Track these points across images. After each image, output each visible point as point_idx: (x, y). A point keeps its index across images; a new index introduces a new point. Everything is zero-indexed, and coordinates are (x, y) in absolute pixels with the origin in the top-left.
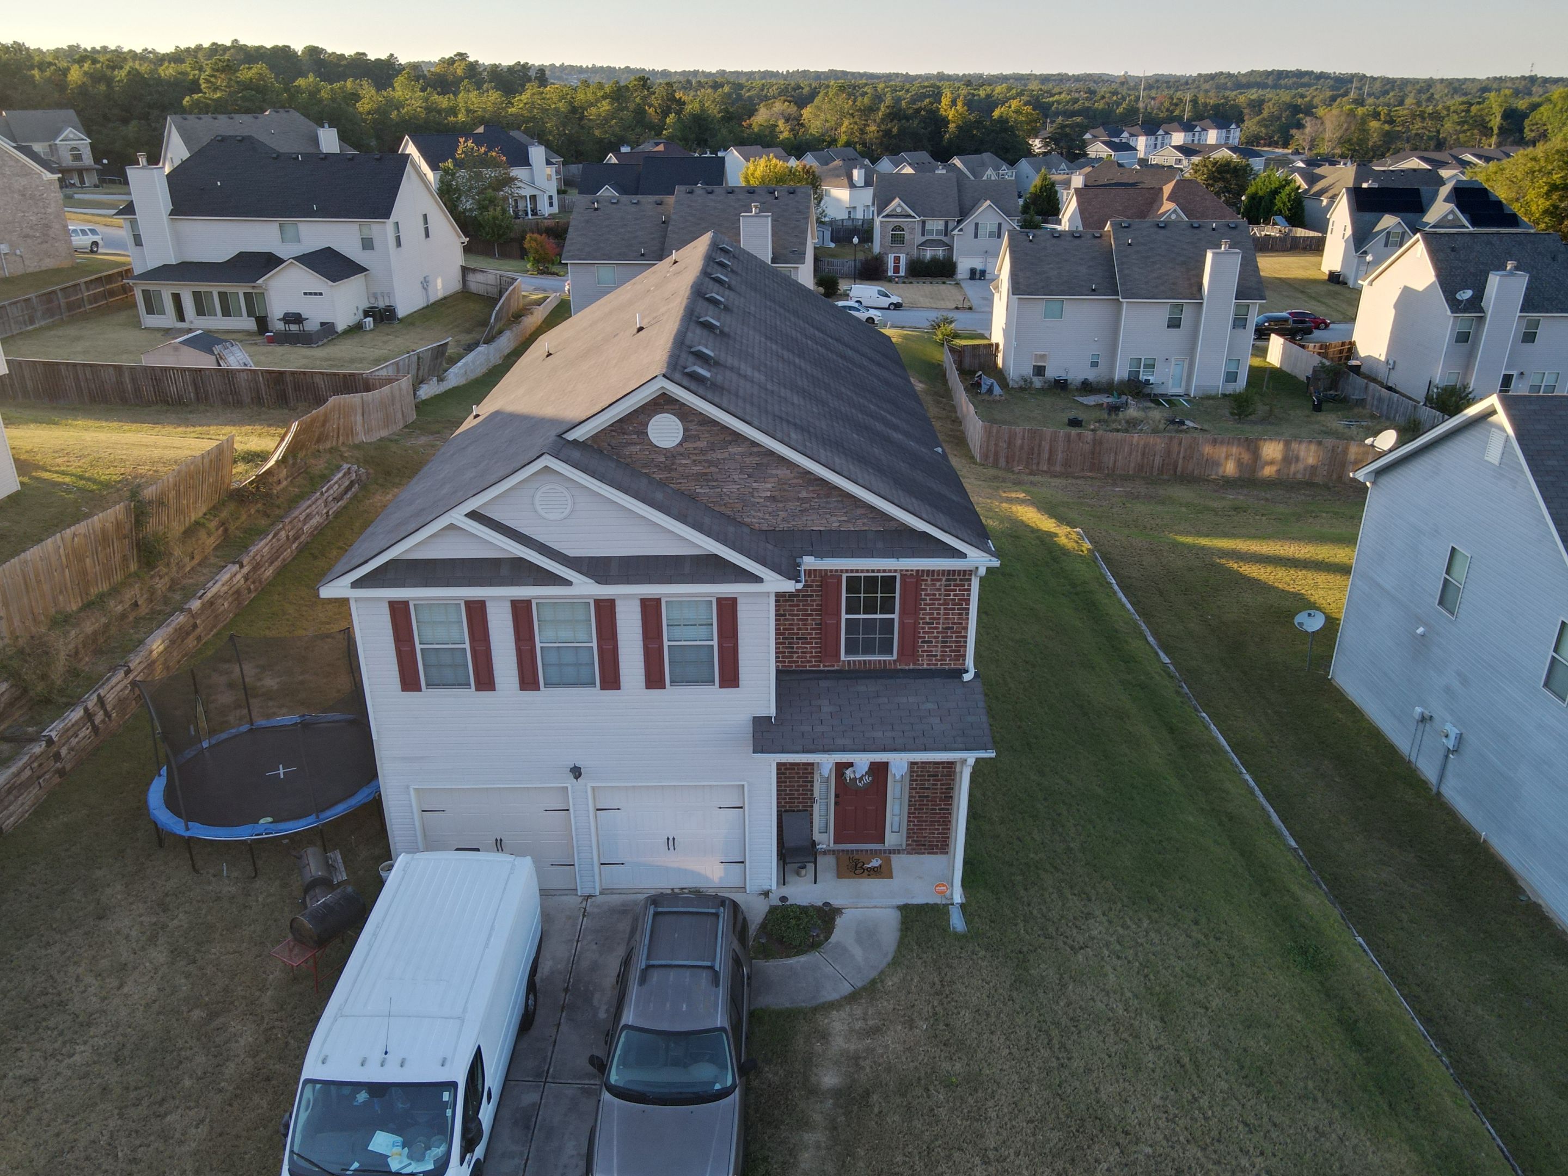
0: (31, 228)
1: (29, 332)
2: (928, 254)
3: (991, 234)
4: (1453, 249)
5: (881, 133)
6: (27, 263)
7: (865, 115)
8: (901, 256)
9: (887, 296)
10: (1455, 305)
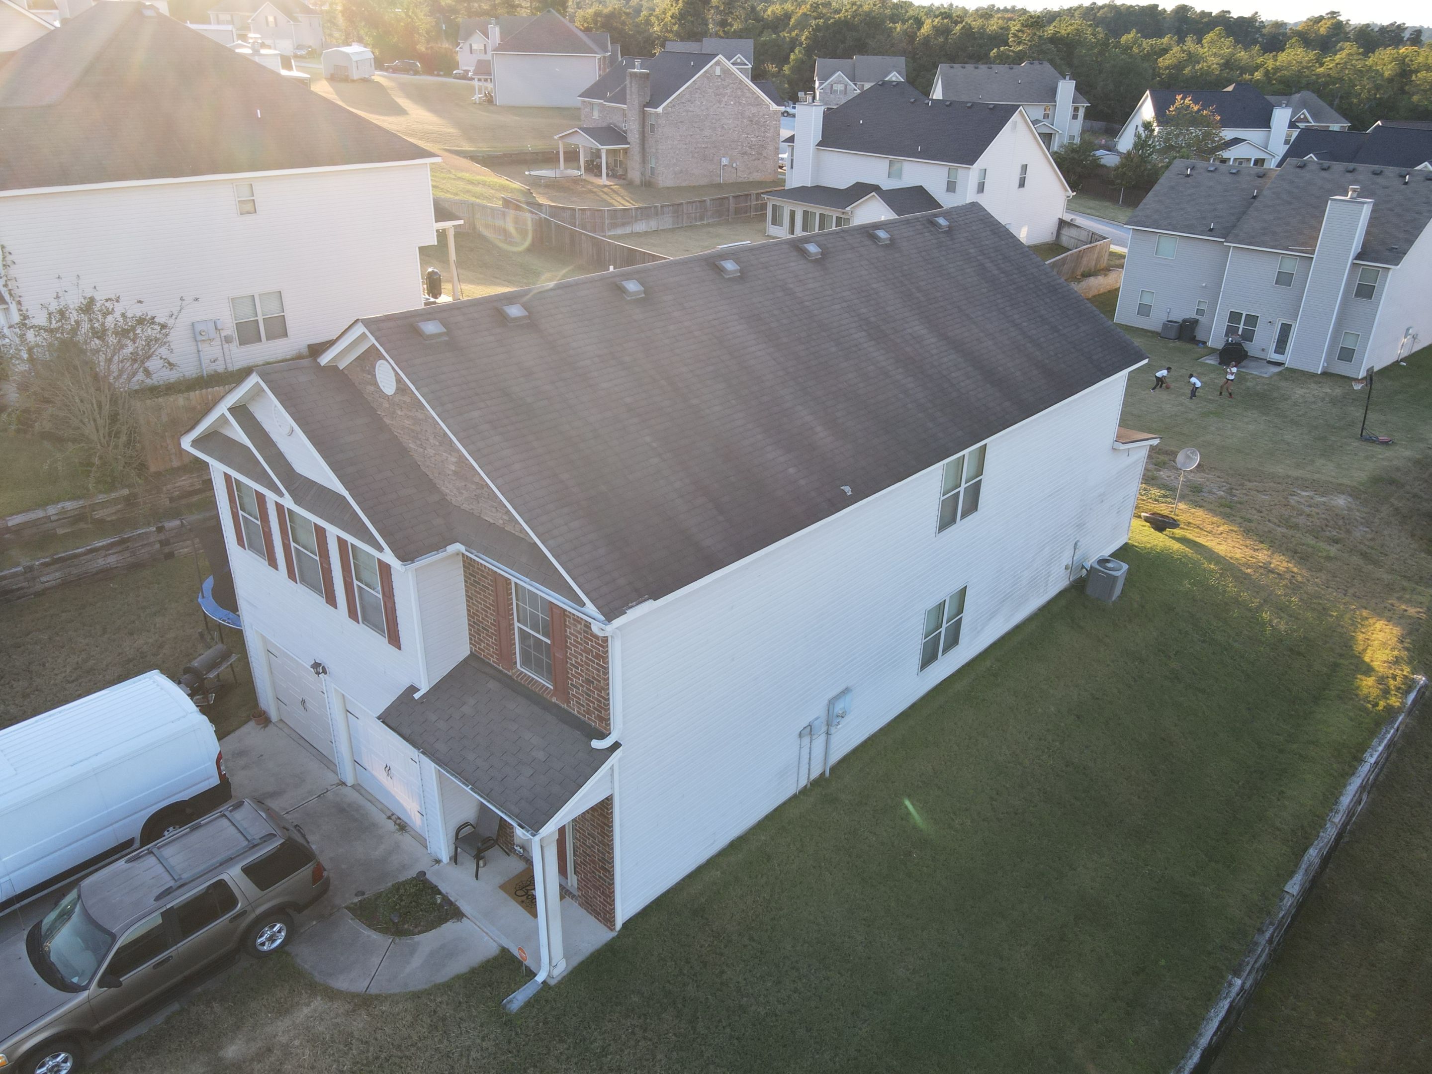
0: (750, 147)
1: (696, 226)
6: (739, 174)
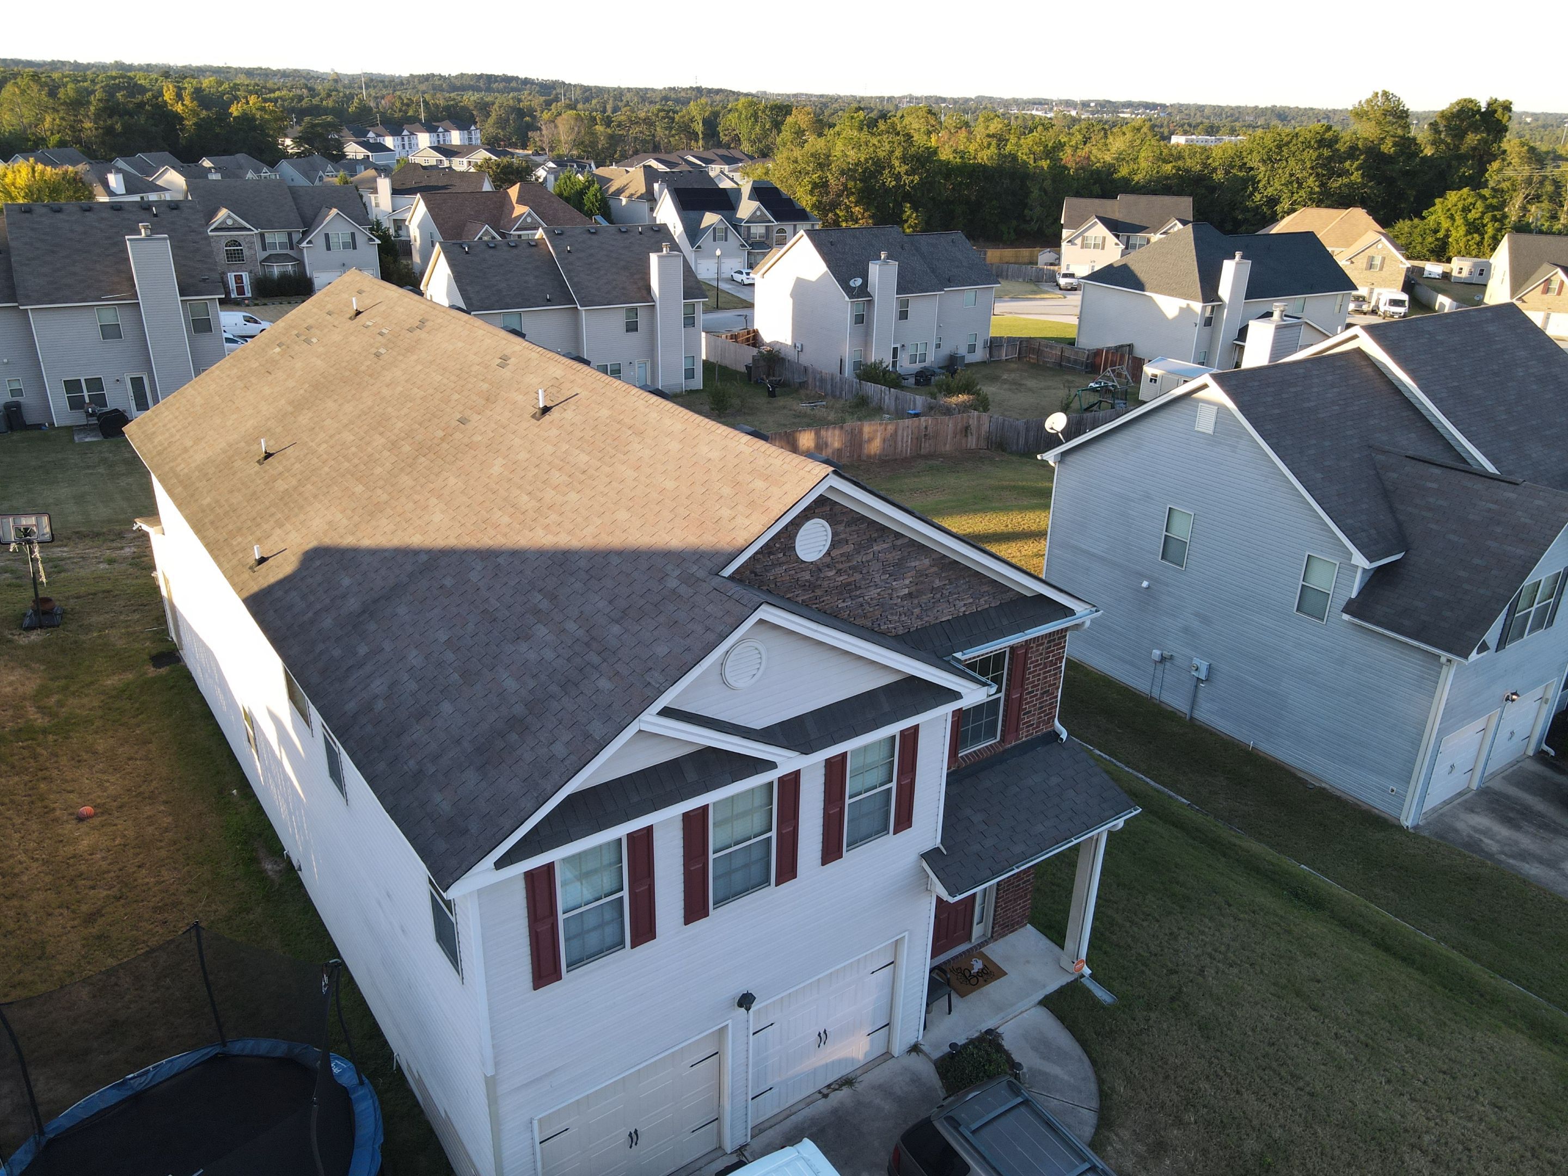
2: (276, 270)
3: (346, 246)
4: (831, 243)
5: (100, 131)
7: (74, 110)
8: (243, 274)
9: (256, 322)
10: (850, 291)
